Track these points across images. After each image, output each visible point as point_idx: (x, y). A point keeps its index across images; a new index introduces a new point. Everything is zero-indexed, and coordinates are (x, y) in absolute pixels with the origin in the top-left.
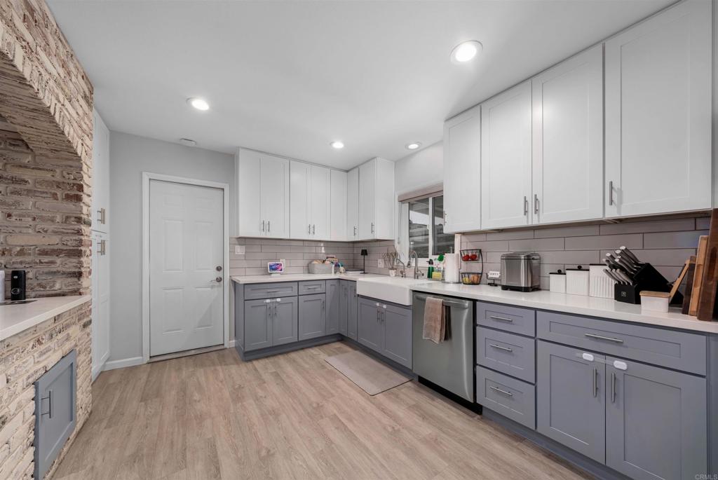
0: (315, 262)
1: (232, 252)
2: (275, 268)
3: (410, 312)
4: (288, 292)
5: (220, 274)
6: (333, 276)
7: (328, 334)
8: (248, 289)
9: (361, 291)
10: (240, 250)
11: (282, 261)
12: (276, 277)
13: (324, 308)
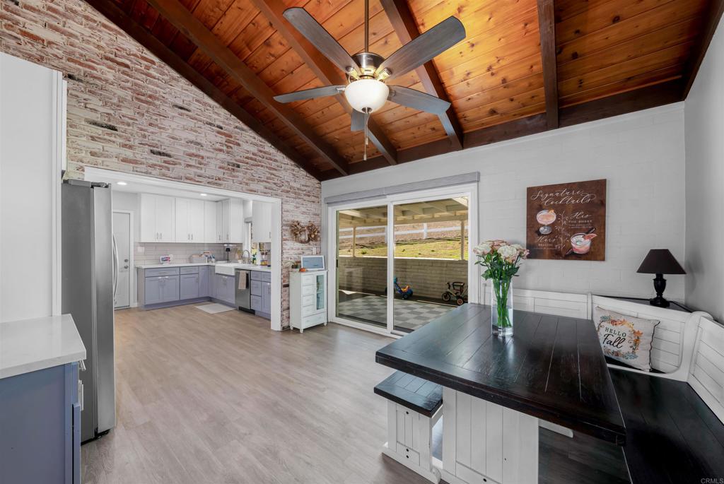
0: (194, 256)
1: (135, 250)
2: (167, 259)
3: (234, 279)
4: (174, 273)
5: (127, 264)
6: (207, 264)
7: (201, 296)
8: (147, 272)
9: (217, 271)
10: (141, 250)
11: (171, 256)
12: (166, 265)
13: (197, 281)
